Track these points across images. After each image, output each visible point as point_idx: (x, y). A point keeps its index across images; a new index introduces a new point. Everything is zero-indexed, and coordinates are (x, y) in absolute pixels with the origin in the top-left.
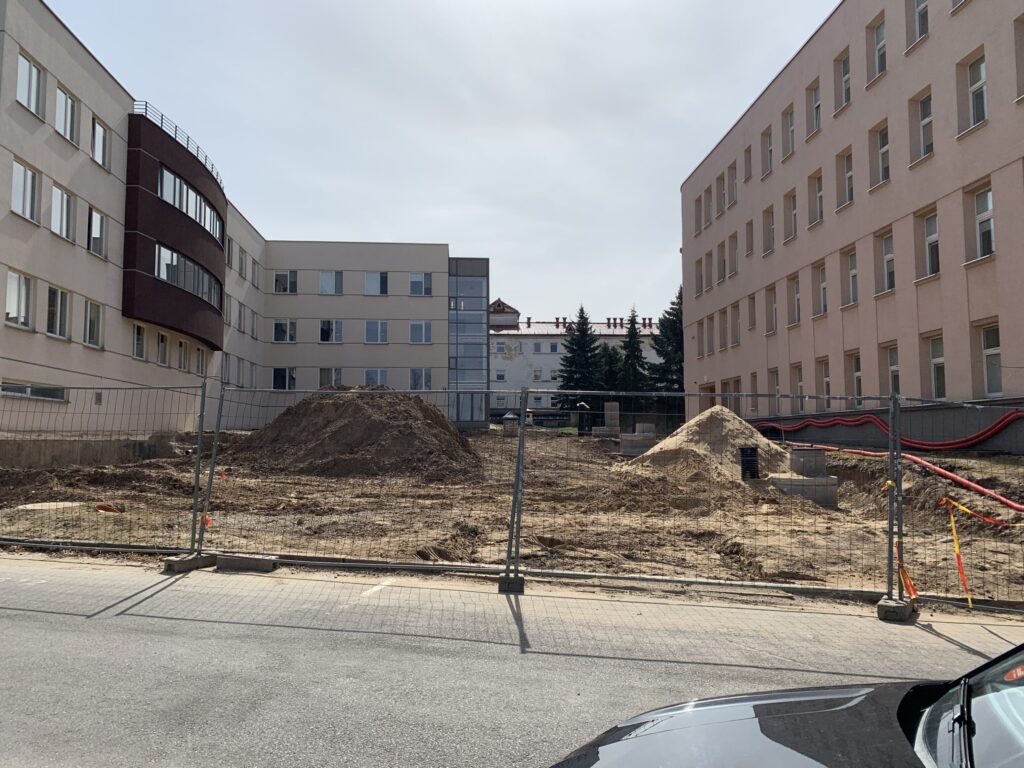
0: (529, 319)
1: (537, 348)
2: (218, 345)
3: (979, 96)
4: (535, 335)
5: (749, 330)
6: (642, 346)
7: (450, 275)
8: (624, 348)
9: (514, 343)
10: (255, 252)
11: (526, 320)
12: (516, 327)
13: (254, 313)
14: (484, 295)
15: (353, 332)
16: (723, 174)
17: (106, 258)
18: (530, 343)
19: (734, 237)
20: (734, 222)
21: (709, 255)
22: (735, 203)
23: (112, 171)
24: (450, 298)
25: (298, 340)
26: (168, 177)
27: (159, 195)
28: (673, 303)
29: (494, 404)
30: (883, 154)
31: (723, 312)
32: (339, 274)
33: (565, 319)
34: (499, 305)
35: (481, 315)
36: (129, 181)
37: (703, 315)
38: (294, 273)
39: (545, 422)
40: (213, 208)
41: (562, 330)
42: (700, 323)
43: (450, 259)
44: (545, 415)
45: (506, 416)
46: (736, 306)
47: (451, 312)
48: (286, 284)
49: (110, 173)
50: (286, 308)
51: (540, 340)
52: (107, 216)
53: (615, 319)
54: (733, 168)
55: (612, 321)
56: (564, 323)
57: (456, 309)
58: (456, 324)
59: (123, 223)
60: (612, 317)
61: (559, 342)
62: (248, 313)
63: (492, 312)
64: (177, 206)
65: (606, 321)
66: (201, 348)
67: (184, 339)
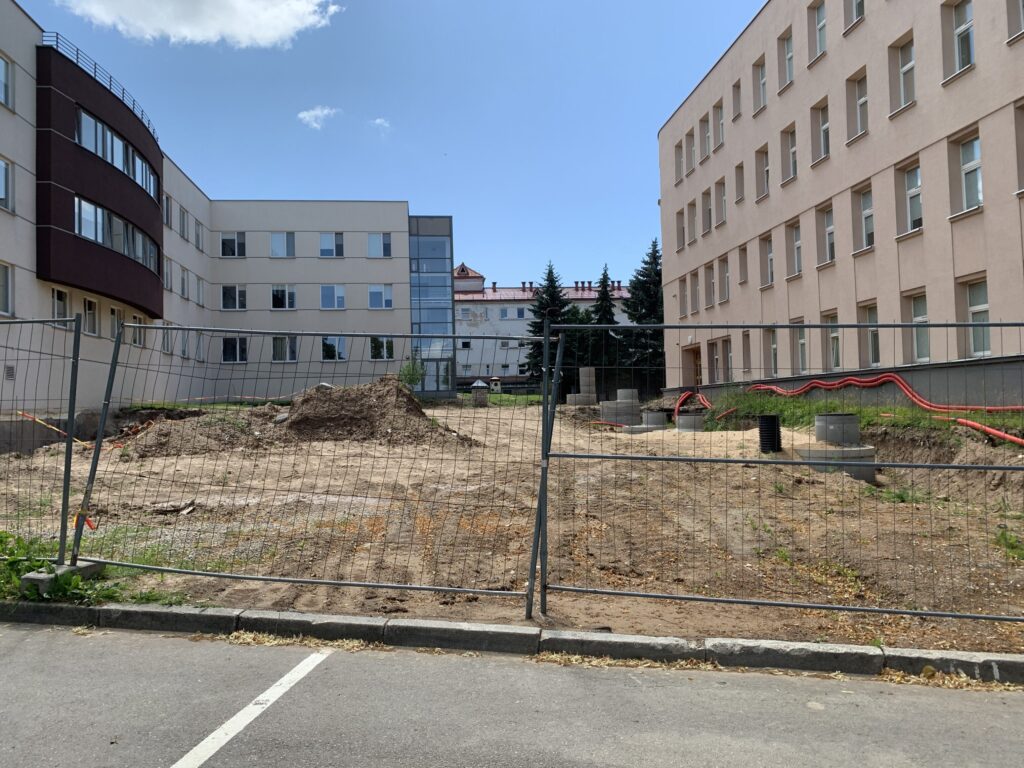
0: (494, 284)
1: (504, 313)
2: (158, 312)
3: (965, 39)
4: (501, 300)
5: (740, 284)
6: (614, 310)
7: (410, 235)
8: (596, 312)
9: (479, 309)
10: (197, 211)
11: (491, 286)
12: (482, 291)
13: (199, 279)
14: (448, 255)
15: (307, 298)
16: (707, 114)
17: (14, 211)
18: (496, 309)
19: (721, 184)
20: (721, 167)
21: (692, 205)
22: (722, 145)
23: (17, 111)
24: (411, 259)
25: (248, 307)
26: (87, 121)
27: (77, 141)
28: (646, 263)
29: (460, 372)
30: (861, 105)
31: (709, 267)
32: (290, 235)
33: (531, 283)
34: (463, 270)
35: (445, 278)
36: (39, 125)
37: (686, 270)
38: (242, 234)
39: (513, 391)
40: (144, 158)
41: (528, 295)
42: (683, 280)
43: (410, 217)
44: (513, 384)
45: (475, 385)
46: (724, 260)
47: (413, 275)
48: (233, 248)
49: (14, 113)
50: (234, 272)
51: (506, 305)
52: (13, 163)
53: (583, 283)
54: (718, 107)
55: (580, 285)
56: (531, 289)
57: (418, 271)
58: (418, 288)
59: (35, 172)
60: (580, 280)
61: (527, 306)
62: (192, 279)
63: (456, 278)
64: (100, 154)
65: (574, 285)
66: (138, 316)
67: (117, 306)
